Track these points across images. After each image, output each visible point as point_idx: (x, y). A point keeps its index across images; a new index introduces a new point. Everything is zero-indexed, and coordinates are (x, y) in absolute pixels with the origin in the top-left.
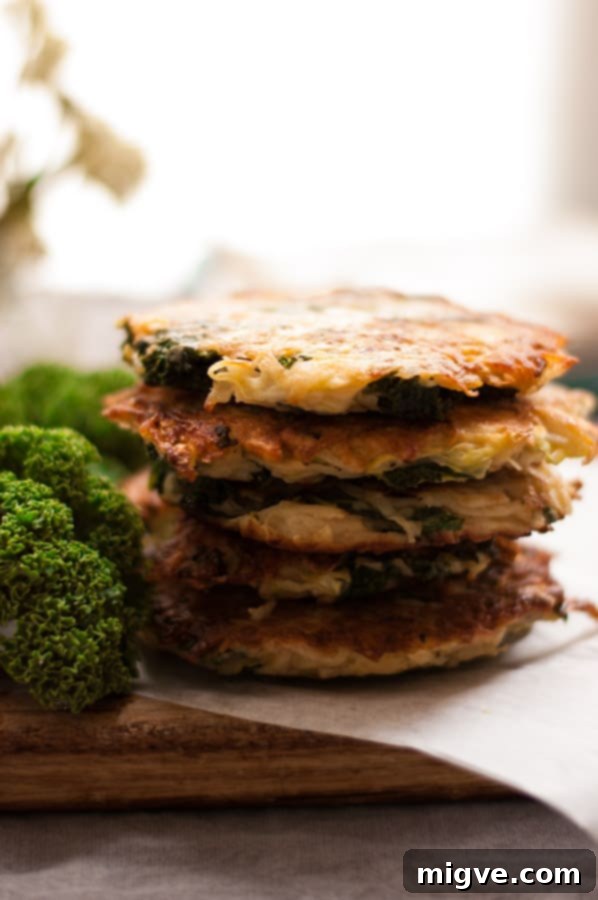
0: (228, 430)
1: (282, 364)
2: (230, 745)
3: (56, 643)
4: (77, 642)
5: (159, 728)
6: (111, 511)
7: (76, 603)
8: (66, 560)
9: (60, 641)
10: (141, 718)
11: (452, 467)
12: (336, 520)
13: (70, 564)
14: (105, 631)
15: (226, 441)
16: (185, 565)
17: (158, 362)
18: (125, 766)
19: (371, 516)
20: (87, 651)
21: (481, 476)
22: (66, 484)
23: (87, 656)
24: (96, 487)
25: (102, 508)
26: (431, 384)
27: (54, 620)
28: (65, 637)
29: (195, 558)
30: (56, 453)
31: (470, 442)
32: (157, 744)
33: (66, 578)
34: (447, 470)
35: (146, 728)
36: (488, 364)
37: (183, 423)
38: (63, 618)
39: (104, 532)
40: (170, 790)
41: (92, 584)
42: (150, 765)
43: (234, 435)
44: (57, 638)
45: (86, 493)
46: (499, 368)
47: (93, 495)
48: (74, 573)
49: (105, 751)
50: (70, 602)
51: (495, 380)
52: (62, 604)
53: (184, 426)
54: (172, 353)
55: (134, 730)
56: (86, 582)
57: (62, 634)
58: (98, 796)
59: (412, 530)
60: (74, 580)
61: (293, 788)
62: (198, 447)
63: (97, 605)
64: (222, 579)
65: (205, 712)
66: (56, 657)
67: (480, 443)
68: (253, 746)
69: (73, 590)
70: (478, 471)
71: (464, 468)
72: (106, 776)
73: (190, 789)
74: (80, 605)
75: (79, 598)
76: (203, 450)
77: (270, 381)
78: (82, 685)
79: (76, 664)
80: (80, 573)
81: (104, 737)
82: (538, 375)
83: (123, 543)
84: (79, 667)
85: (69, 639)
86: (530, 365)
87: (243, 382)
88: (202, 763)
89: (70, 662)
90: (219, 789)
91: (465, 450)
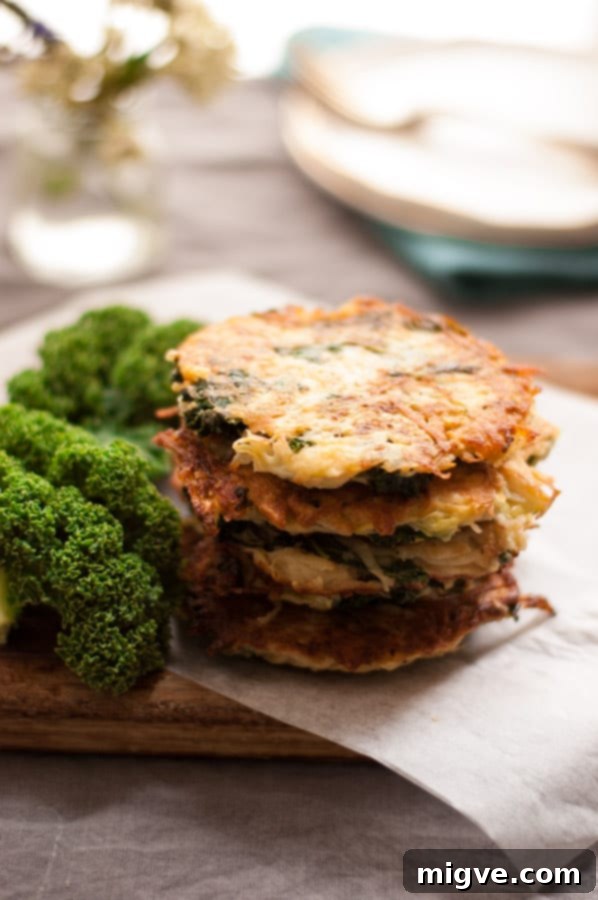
0: (246, 491)
1: (292, 448)
2: (236, 721)
3: (103, 650)
4: (119, 647)
5: (182, 706)
6: (154, 525)
7: (121, 613)
8: (113, 577)
9: (107, 648)
10: (169, 697)
11: (424, 531)
12: (327, 572)
13: (117, 580)
14: (142, 634)
15: (245, 502)
16: (211, 572)
17: (196, 418)
18: (153, 731)
19: (357, 565)
20: (127, 654)
21: (447, 539)
22: (120, 501)
23: (126, 658)
24: (144, 501)
25: (148, 523)
26: (410, 474)
27: (102, 630)
28: (110, 645)
29: (219, 567)
30: (113, 474)
31: (442, 510)
32: (179, 718)
33: (113, 593)
34: (420, 534)
35: (172, 706)
36: (463, 441)
37: (212, 478)
38: (109, 630)
39: (148, 541)
40: (188, 747)
41: (134, 596)
42: (175, 731)
43: (252, 496)
44: (104, 646)
45: (136, 508)
46: (472, 446)
47: (141, 509)
48: (120, 587)
49: (139, 720)
50: (116, 612)
51: (468, 457)
52: (109, 617)
53: (212, 482)
54: (207, 416)
55: (162, 707)
56: (129, 595)
57: (107, 642)
58: (134, 749)
59: (387, 583)
60: (120, 593)
61: (285, 751)
62: (222, 505)
63: (138, 614)
64: (239, 591)
65: (219, 696)
66: (102, 658)
67: (449, 513)
68: (254, 723)
69: (119, 603)
70: (446, 535)
71: (434, 533)
72: (139, 736)
73: (206, 748)
74: (124, 614)
75: (123, 609)
76: (225, 509)
77: (280, 461)
78: (122, 679)
79: (118, 665)
80: (125, 586)
81: (139, 711)
82: (505, 450)
83: (163, 550)
84: (120, 668)
85: (113, 645)
86: (500, 438)
87: (260, 456)
88: (214, 731)
89: (112, 663)
90: (226, 748)
91: (436, 519)
